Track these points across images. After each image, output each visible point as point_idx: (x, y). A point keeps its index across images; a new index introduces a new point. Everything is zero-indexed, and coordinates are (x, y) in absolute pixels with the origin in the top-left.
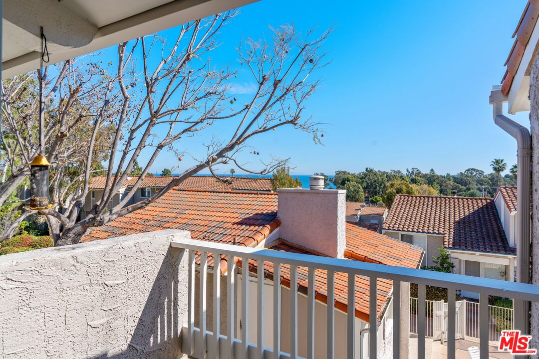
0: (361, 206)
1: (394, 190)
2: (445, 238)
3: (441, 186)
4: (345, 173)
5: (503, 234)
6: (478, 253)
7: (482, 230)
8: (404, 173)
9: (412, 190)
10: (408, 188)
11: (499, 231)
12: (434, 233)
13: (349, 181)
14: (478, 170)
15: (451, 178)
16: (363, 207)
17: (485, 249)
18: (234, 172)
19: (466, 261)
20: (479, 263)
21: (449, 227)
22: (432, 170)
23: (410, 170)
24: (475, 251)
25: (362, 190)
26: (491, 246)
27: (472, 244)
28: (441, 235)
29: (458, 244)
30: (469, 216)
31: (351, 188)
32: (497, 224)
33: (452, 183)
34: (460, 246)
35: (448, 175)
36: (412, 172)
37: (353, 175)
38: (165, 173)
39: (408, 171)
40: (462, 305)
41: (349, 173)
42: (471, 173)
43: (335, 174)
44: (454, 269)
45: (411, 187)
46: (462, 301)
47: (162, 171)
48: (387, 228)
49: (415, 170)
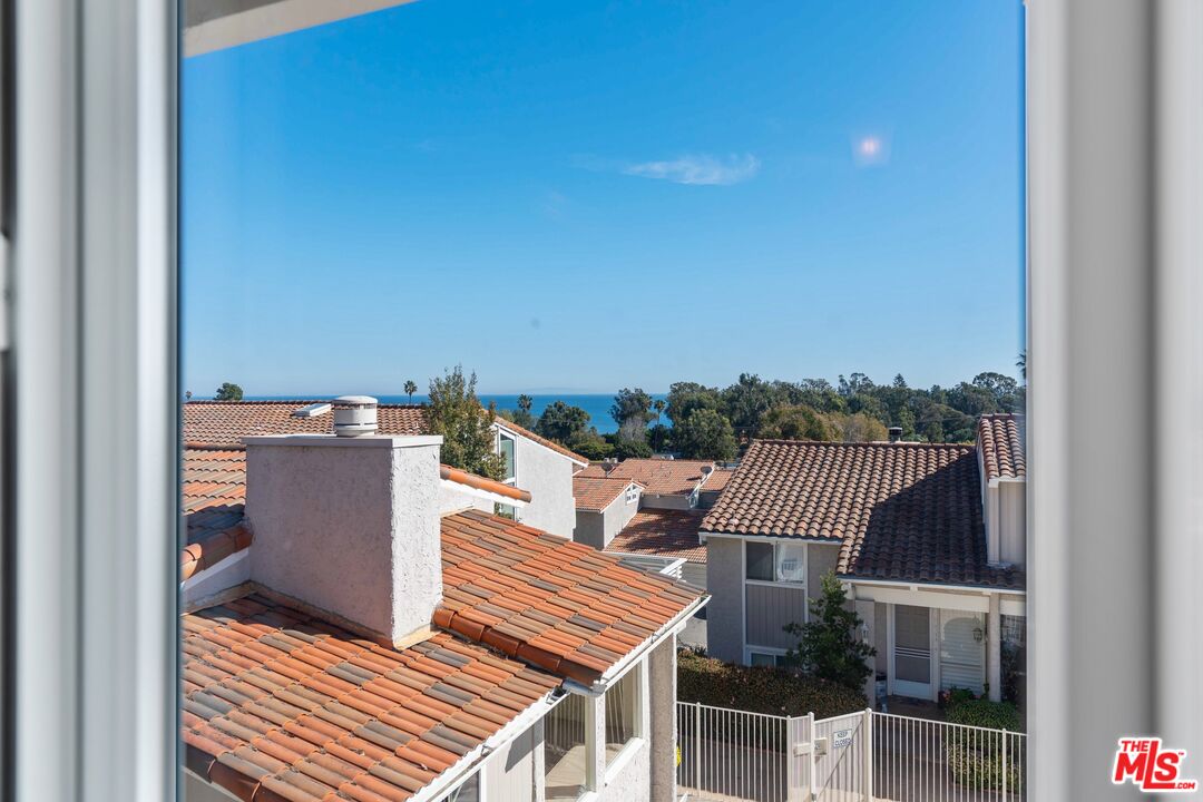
0: (702, 469)
1: (777, 429)
2: (844, 549)
3: (917, 416)
4: (692, 386)
5: (979, 536)
6: (914, 586)
7: (934, 525)
8: (835, 385)
9: (820, 426)
10: (812, 422)
11: (973, 528)
12: (820, 537)
13: (701, 405)
14: (1002, 377)
15: (943, 397)
16: (707, 473)
17: (932, 574)
18: (414, 389)
19: (896, 605)
20: (926, 610)
21: (859, 521)
22: (899, 378)
23: (848, 379)
24: (908, 580)
25: (729, 428)
26: (947, 566)
27: (903, 563)
28: (836, 542)
29: (872, 563)
30: (911, 489)
31: (703, 423)
32: (972, 510)
33: (944, 407)
34: (874, 569)
35: (936, 388)
36: (852, 383)
37: (713, 393)
38: (227, 395)
39: (842, 381)
40: (862, 722)
41: (703, 388)
42: (987, 383)
43: (669, 390)
44: (864, 627)
45: (820, 422)
46: (863, 712)
47: (219, 391)
48: (710, 527)
49: (860, 379)
